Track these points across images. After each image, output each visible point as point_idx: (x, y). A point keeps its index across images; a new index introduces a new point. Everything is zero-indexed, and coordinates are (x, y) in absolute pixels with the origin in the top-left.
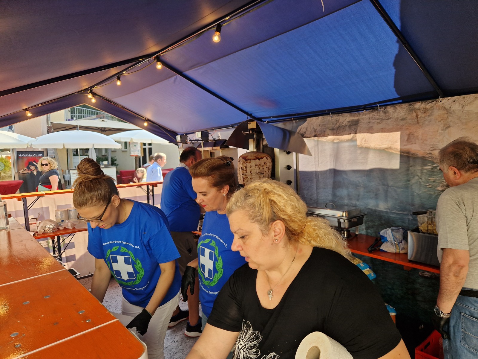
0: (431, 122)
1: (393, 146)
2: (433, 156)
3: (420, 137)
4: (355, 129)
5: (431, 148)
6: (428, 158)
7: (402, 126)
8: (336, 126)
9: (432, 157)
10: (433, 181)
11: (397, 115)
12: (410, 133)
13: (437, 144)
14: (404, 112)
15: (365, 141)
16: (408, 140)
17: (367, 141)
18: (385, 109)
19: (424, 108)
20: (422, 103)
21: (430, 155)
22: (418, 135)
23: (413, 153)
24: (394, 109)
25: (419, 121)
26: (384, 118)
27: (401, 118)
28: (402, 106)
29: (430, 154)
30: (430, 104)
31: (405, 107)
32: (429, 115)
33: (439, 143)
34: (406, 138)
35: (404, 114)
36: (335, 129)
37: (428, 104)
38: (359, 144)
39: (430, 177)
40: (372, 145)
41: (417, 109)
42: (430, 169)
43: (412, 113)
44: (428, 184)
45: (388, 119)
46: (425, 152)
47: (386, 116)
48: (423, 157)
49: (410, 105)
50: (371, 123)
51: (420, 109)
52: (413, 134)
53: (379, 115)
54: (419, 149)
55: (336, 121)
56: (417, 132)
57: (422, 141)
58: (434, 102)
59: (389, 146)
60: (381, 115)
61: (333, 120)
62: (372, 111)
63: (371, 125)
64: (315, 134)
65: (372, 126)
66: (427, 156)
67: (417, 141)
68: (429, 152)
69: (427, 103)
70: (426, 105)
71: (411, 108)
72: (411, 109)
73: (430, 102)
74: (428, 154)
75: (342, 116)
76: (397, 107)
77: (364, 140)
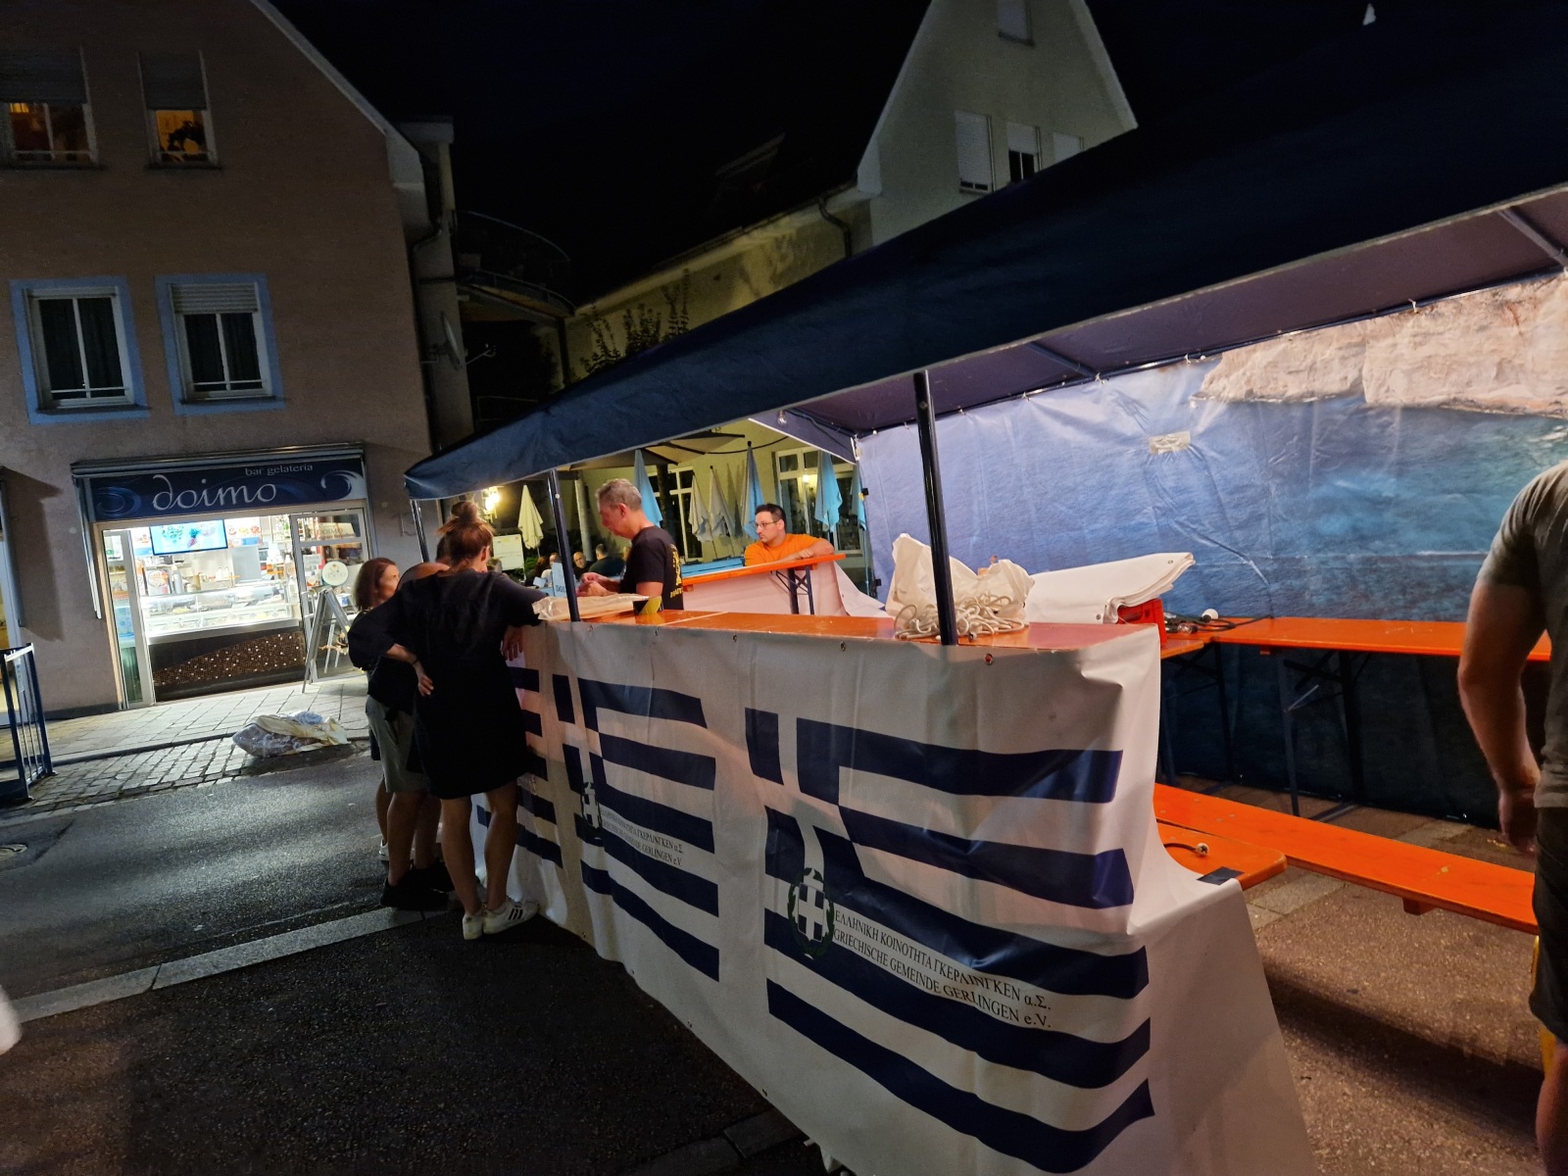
0: (1550, 328)
3: (1529, 366)
4: (1355, 366)
5: (1558, 388)
6: (1552, 413)
8: (1304, 364)
9: (1561, 411)
11: (1466, 321)
12: (1503, 359)
14: (1482, 311)
15: (1388, 391)
16: (1497, 377)
17: (1394, 391)
18: (1430, 308)
19: (1531, 298)
20: (1523, 287)
21: (1557, 407)
22: (1522, 362)
23: (1515, 405)
24: (1455, 308)
26: (1431, 331)
27: (1476, 327)
28: (1474, 294)
29: (1557, 402)
30: (1544, 287)
31: (1482, 300)
32: (1544, 314)
35: (1483, 316)
36: (1301, 371)
37: (1539, 288)
41: (1514, 302)
43: (1503, 311)
45: (1442, 333)
46: (1544, 401)
47: (1436, 326)
48: (1542, 412)
49: (1494, 292)
50: (1399, 346)
51: (1520, 302)
52: (1510, 362)
53: (1419, 327)
54: (1529, 395)
55: (1305, 351)
56: (1520, 355)
57: (1534, 375)
58: (1554, 282)
59: (1452, 397)
60: (1423, 325)
61: (1296, 350)
62: (1396, 317)
63: (1399, 351)
64: (1249, 388)
65: (1402, 355)
66: (1551, 409)
67: (1521, 375)
68: (1554, 399)
69: (1535, 285)
70: (1535, 291)
71: (1497, 301)
72: (1498, 303)
73: (1543, 284)
76: (1462, 302)
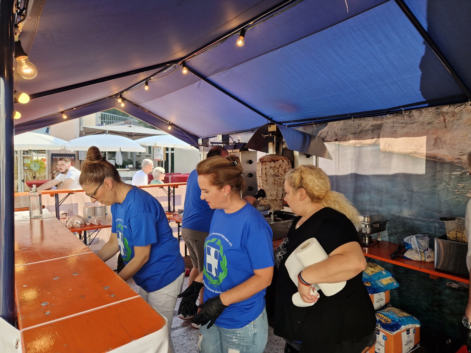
0: (459, 126)
1: (418, 150)
2: (462, 161)
3: (448, 141)
4: (377, 133)
5: (460, 153)
6: (456, 163)
7: (429, 130)
8: (358, 130)
9: (460, 162)
10: (462, 187)
11: (423, 119)
12: (437, 137)
13: (467, 148)
14: (430, 115)
15: (389, 145)
17: (391, 146)
18: (410, 113)
19: (452, 112)
20: (450, 107)
21: (459, 161)
22: (446, 139)
23: (441, 158)
24: (419, 113)
25: (447, 125)
26: (408, 122)
27: (427, 122)
28: (428, 109)
29: (459, 159)
30: (459, 108)
31: (431, 111)
32: (457, 119)
33: (468, 147)
34: (433, 143)
35: (430, 118)
36: (357, 133)
37: (456, 108)
38: (382, 149)
39: (459, 184)
40: (396, 149)
41: (445, 113)
42: (458, 174)
43: (440, 117)
44: (456, 191)
45: (413, 123)
46: (453, 157)
47: (411, 120)
48: (452, 162)
49: (437, 109)
50: (395, 127)
51: (447, 113)
52: (440, 139)
53: (404, 120)
54: (447, 154)
55: (359, 125)
56: (445, 136)
57: (450, 146)
58: (463, 106)
59: (414, 151)
60: (405, 119)
61: (355, 124)
62: (396, 115)
63: (394, 129)
64: (336, 138)
65: (396, 130)
66: (456, 161)
67: (444, 145)
68: (458, 157)
69: (455, 106)
70: (454, 109)
71: (438, 111)
73: (459, 106)
74: (456, 159)
75: (364, 120)
76: (422, 111)
77: (387, 144)
